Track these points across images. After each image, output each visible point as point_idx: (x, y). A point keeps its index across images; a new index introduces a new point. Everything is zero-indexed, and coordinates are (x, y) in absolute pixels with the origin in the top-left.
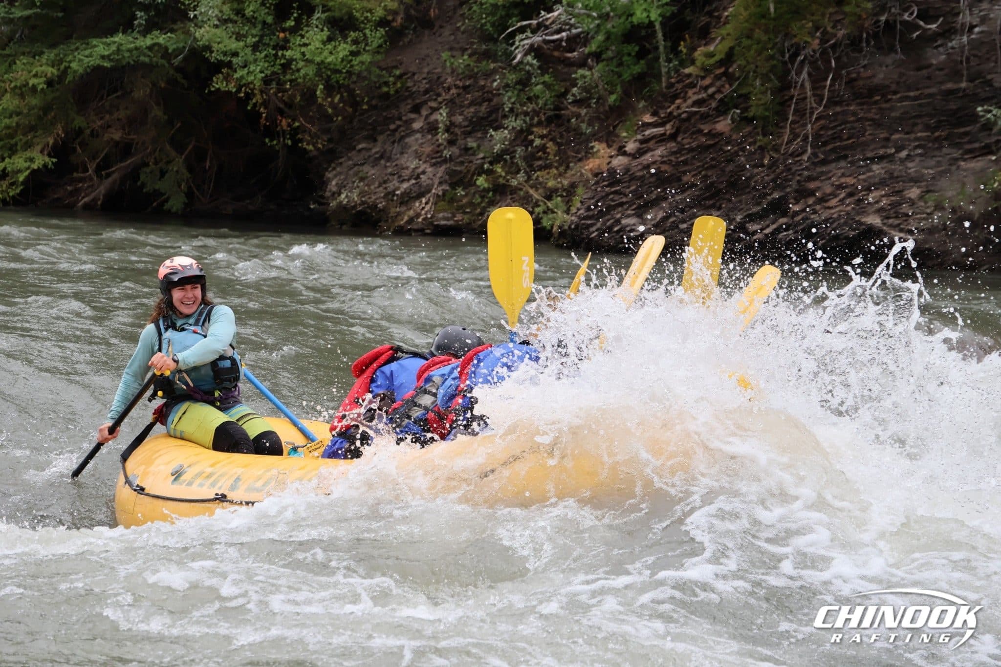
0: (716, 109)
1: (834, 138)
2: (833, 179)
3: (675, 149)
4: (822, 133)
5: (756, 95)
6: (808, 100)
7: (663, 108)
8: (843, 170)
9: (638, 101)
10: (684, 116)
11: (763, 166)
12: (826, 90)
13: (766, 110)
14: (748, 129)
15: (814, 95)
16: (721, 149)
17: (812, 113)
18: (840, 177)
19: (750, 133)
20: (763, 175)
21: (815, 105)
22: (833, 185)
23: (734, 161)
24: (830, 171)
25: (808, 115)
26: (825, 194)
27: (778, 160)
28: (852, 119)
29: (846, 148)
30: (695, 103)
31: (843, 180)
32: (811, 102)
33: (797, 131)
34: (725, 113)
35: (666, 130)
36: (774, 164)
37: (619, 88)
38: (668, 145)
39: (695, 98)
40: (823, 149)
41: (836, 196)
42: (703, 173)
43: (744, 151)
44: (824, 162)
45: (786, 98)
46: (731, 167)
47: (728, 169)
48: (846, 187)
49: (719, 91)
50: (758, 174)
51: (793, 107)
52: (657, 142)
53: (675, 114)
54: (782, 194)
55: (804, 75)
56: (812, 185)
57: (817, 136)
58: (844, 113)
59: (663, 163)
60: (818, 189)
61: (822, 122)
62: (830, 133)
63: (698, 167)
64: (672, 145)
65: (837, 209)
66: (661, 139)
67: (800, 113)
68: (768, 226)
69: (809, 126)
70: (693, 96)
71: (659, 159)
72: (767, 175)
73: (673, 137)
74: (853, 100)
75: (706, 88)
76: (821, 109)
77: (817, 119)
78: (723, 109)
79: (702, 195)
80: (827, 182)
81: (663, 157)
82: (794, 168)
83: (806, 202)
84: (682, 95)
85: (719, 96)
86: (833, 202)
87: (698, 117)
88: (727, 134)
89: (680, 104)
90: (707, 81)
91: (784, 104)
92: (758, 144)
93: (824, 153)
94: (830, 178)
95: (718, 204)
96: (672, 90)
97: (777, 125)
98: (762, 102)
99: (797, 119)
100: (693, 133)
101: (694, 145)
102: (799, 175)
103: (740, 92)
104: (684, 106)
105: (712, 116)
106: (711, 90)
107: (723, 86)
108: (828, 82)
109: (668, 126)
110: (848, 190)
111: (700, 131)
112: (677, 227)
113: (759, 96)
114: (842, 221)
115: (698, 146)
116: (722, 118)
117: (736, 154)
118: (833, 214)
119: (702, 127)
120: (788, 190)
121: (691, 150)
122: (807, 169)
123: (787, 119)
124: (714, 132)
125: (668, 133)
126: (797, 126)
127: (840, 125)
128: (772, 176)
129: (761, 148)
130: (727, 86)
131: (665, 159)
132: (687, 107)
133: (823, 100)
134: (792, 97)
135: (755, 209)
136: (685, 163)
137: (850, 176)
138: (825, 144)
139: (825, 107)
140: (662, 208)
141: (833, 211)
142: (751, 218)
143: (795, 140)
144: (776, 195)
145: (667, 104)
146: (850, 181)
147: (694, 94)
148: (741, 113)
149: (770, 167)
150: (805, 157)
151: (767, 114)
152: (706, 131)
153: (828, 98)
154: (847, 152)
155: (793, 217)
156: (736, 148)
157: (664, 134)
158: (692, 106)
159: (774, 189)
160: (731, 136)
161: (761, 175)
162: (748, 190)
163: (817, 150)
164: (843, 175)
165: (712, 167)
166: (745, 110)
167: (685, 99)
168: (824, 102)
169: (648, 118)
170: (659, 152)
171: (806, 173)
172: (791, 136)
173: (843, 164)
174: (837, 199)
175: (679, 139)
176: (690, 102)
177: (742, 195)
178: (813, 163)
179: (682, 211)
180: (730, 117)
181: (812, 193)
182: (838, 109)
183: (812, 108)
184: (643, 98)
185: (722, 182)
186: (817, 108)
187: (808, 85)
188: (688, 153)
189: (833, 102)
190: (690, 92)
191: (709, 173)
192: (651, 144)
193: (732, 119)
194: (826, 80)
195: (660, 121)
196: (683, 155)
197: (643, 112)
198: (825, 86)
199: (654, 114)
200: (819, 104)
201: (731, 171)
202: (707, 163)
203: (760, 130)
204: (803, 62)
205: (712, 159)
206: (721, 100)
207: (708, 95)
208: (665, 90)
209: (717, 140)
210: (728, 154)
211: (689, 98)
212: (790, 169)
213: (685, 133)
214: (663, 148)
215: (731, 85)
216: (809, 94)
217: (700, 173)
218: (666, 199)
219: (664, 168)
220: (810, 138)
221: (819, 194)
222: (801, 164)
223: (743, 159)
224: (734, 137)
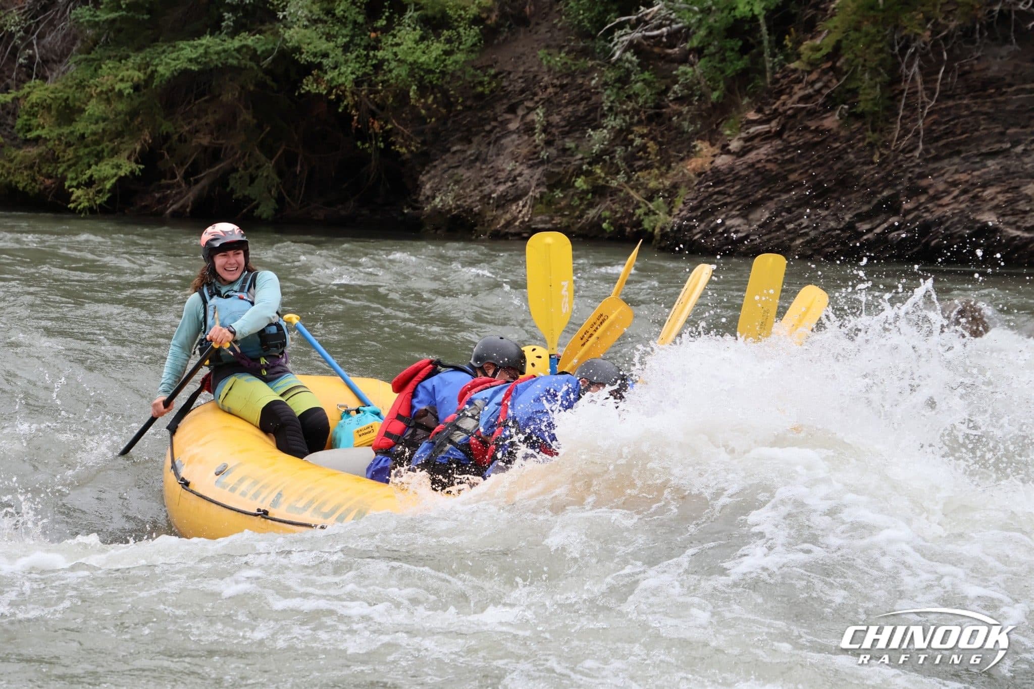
0: (824, 105)
1: (947, 133)
2: (946, 176)
3: (780, 147)
4: (934, 128)
5: (864, 89)
6: (919, 94)
7: (768, 104)
8: (955, 167)
9: (742, 98)
10: (789, 112)
11: (873, 163)
12: (938, 84)
13: (875, 105)
14: (857, 125)
15: (925, 89)
16: (829, 147)
17: (923, 108)
18: (953, 174)
19: (859, 129)
20: (872, 172)
21: (926, 99)
22: (946, 182)
23: (842, 159)
24: (942, 168)
25: (919, 110)
26: (937, 191)
27: (887, 157)
28: (966, 113)
29: (959, 143)
30: (803, 99)
31: (956, 177)
32: (922, 96)
33: (908, 126)
34: (833, 109)
35: (771, 128)
36: (884, 160)
37: (722, 85)
38: (773, 143)
39: (801, 93)
40: (936, 144)
41: (949, 193)
42: (809, 171)
43: (852, 148)
44: (937, 158)
45: (897, 92)
46: (839, 165)
47: (836, 167)
48: (960, 184)
49: (826, 86)
50: (866, 172)
51: (903, 101)
52: (762, 140)
53: (781, 110)
54: (892, 192)
55: (915, 68)
56: (924, 183)
57: (929, 131)
58: (957, 107)
59: (768, 161)
60: (931, 185)
61: (935, 117)
62: (943, 127)
63: (805, 165)
64: (778, 143)
65: (951, 207)
66: (767, 137)
67: (911, 108)
68: (878, 225)
69: (920, 122)
70: (799, 91)
71: (764, 157)
72: (877, 173)
73: (779, 134)
74: (967, 93)
75: (813, 83)
76: (933, 103)
77: (929, 114)
78: (831, 103)
79: (808, 194)
80: (940, 179)
81: (768, 155)
82: (906, 165)
83: (918, 200)
84: (788, 91)
85: (826, 92)
86: (947, 199)
87: (804, 113)
88: (835, 130)
89: (787, 100)
90: (814, 76)
91: (894, 99)
92: (867, 140)
93: (936, 149)
94: (943, 175)
95: (826, 203)
96: (777, 86)
98: (871, 97)
99: (908, 114)
100: (800, 130)
101: (801, 142)
102: (911, 172)
103: (848, 87)
104: (790, 102)
105: (819, 112)
106: (818, 85)
107: (830, 81)
108: (940, 75)
109: (774, 123)
110: (961, 187)
111: (806, 128)
112: (784, 228)
113: (868, 91)
114: (956, 219)
115: (805, 143)
116: (829, 114)
117: (845, 151)
118: (946, 212)
119: (809, 123)
120: (899, 188)
121: (799, 147)
122: (918, 165)
123: (898, 114)
124: (821, 128)
125: (773, 130)
126: (908, 120)
127: (953, 120)
128: (883, 174)
129: (870, 144)
130: (834, 81)
131: (770, 157)
132: (793, 103)
133: (934, 94)
134: (902, 92)
135: (865, 208)
136: (791, 161)
137: (964, 172)
138: (937, 139)
139: (937, 101)
140: (767, 208)
141: (946, 209)
142: (861, 217)
143: (904, 136)
144: (886, 193)
145: (772, 101)
146: (963, 177)
147: (800, 89)
148: (850, 108)
149: (880, 165)
150: (917, 154)
151: (876, 109)
152: (813, 128)
153: (941, 92)
154: (962, 148)
155: (904, 216)
156: (844, 145)
157: (769, 132)
158: (798, 102)
159: (885, 187)
160: (838, 133)
161: (869, 173)
162: (856, 188)
163: (929, 146)
164: (957, 172)
165: (820, 165)
166: (852, 106)
167: (791, 95)
168: (936, 96)
169: (752, 115)
170: (763, 151)
171: (917, 170)
172: (902, 132)
173: (956, 160)
174: (951, 197)
175: (785, 136)
176: (796, 98)
177: (851, 193)
178: (925, 160)
179: (789, 211)
180: (837, 113)
181: (925, 191)
182: (951, 103)
183: (923, 102)
184: (746, 95)
185: (831, 181)
186: (928, 103)
187: (919, 79)
188: (794, 151)
189: (945, 95)
190: (796, 88)
191: (817, 172)
192: (756, 142)
193: (841, 115)
194: (938, 73)
195: (765, 118)
196: (789, 153)
197: (748, 110)
198: (936, 80)
199: (759, 110)
200: (931, 98)
201: (840, 169)
202: (814, 161)
203: (869, 126)
204: (913, 54)
205: (820, 157)
206: (828, 96)
207: (815, 91)
208: (769, 86)
209: (824, 137)
210: (836, 151)
211: (795, 93)
212: (901, 166)
213: (791, 130)
214: (769, 146)
215: (838, 80)
216: (920, 87)
217: (807, 171)
218: (771, 199)
219: (769, 166)
220: (922, 133)
221: (931, 192)
222: (912, 161)
223: (851, 156)
224: (842, 133)
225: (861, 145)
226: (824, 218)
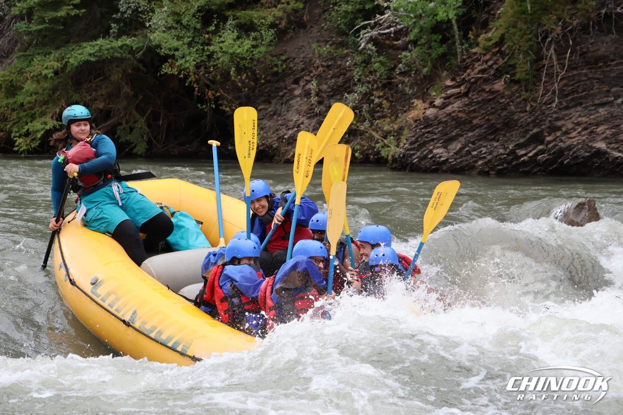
0: (494, 75)
1: (573, 92)
2: (573, 119)
3: (467, 103)
4: (565, 88)
5: (520, 65)
6: (555, 67)
7: (459, 75)
8: (579, 113)
9: (442, 72)
10: (472, 80)
11: (526, 111)
12: (567, 60)
13: (527, 74)
14: (516, 87)
15: (559, 64)
16: (498, 102)
17: (558, 76)
18: (578, 117)
19: (517, 90)
20: (526, 117)
21: (559, 70)
22: (573, 123)
23: (506, 109)
24: (571, 114)
25: (555, 77)
26: (567, 129)
27: (535, 108)
28: (585, 78)
29: (581, 98)
30: (482, 71)
31: (580, 119)
32: (557, 68)
33: (548, 87)
34: (500, 77)
35: (461, 90)
36: (533, 109)
37: (429, 64)
38: (463, 100)
39: (480, 68)
40: (566, 99)
41: (575, 130)
42: (486, 117)
43: (513, 102)
44: (567, 108)
45: (540, 66)
46: (505, 113)
47: (503, 115)
48: (582, 124)
49: (495, 63)
50: (522, 117)
51: (545, 72)
52: (455, 98)
53: (467, 79)
54: (539, 130)
55: (552, 51)
56: (559, 123)
57: (561, 90)
58: (579, 75)
59: (459, 112)
60: (563, 125)
61: (565, 81)
62: (570, 88)
63: (483, 114)
64: (465, 100)
65: (577, 139)
66: (458, 96)
67: (550, 76)
68: (531, 151)
69: (556, 85)
70: (478, 67)
71: (457, 109)
72: (529, 118)
73: (466, 94)
74: (585, 66)
75: (487, 61)
76: (564, 72)
77: (561, 80)
78: (498, 75)
79: (485, 132)
80: (569, 121)
81: (459, 108)
82: (547, 112)
83: (556, 135)
84: (471, 66)
85: (495, 67)
86: (574, 134)
87: (482, 81)
88: (502, 91)
89: (470, 72)
90: (487, 57)
91: (539, 70)
92: (522, 97)
93: (567, 101)
94: (571, 118)
95: (497, 138)
96: (464, 64)
97: (534, 84)
98: (524, 69)
99: (548, 80)
100: (479, 91)
101: (480, 99)
102: (550, 117)
103: (509, 63)
104: (473, 74)
105: (491, 80)
106: (490, 63)
107: (498, 60)
108: (568, 55)
109: (462, 88)
110: (583, 126)
111: (483, 90)
112: (471, 154)
113: (522, 66)
114: (580, 146)
115: (483, 100)
116: (498, 81)
117: (508, 104)
118: (574, 142)
119: (485, 87)
120: (543, 127)
121: (478, 103)
122: (555, 112)
123: (542, 80)
124: (493, 90)
125: (462, 92)
126: (548, 84)
127: (576, 83)
128: (532, 118)
129: (525, 100)
130: (501, 60)
131: (461, 109)
132: (475, 74)
133: (564, 67)
134: (544, 66)
135: (522, 140)
136: (474, 111)
137: (584, 116)
138: (567, 96)
139: (566, 71)
140: (460, 142)
141: (574, 140)
142: (520, 146)
143: (546, 94)
144: (535, 131)
145: (461, 73)
146: (584, 119)
147: (479, 65)
148: (511, 77)
149: (531, 113)
150: (554, 105)
151: (528, 77)
152: (487, 90)
153: (568, 66)
154: (582, 101)
155: (547, 145)
156: (508, 100)
157: (460, 93)
158: (478, 74)
159: (534, 127)
160: (504, 93)
161: (525, 118)
162: (516, 128)
163: (562, 100)
164: (580, 116)
165: (492, 113)
166: (513, 75)
167: (473, 69)
168: (566, 68)
169: (449, 83)
170: (456, 105)
171: (555, 115)
172: (544, 92)
173: (579, 108)
174: (576, 132)
175: (470, 95)
176: (476, 71)
177: (512, 131)
178: (559, 109)
179: (473, 143)
180: (503, 80)
181: (559, 128)
182: (575, 72)
183: (557, 72)
184: (445, 70)
185: (499, 123)
186: (561, 73)
187: (554, 57)
188: (476, 105)
189: (571, 68)
190: (476, 65)
191: (491, 118)
192: (452, 100)
193: (505, 81)
194: (567, 53)
195: (457, 84)
196: (473, 106)
197: (446, 79)
198: (566, 58)
199: (453, 79)
200: (562, 69)
201: (505, 116)
202: (489, 111)
203: (523, 88)
204: (551, 42)
205: (492, 108)
206: (497, 69)
207: (488, 66)
208: (459, 64)
209: (495, 95)
210: (503, 104)
211: (476, 68)
212: (544, 113)
213: (474, 91)
214: (460, 102)
215: (503, 59)
216: (555, 63)
217: (484, 117)
218: (462, 136)
219: (460, 115)
220: (557, 92)
221: (564, 129)
222: (551, 110)
223: (513, 107)
224: (506, 93)
225: (518, 100)
226: (496, 147)
